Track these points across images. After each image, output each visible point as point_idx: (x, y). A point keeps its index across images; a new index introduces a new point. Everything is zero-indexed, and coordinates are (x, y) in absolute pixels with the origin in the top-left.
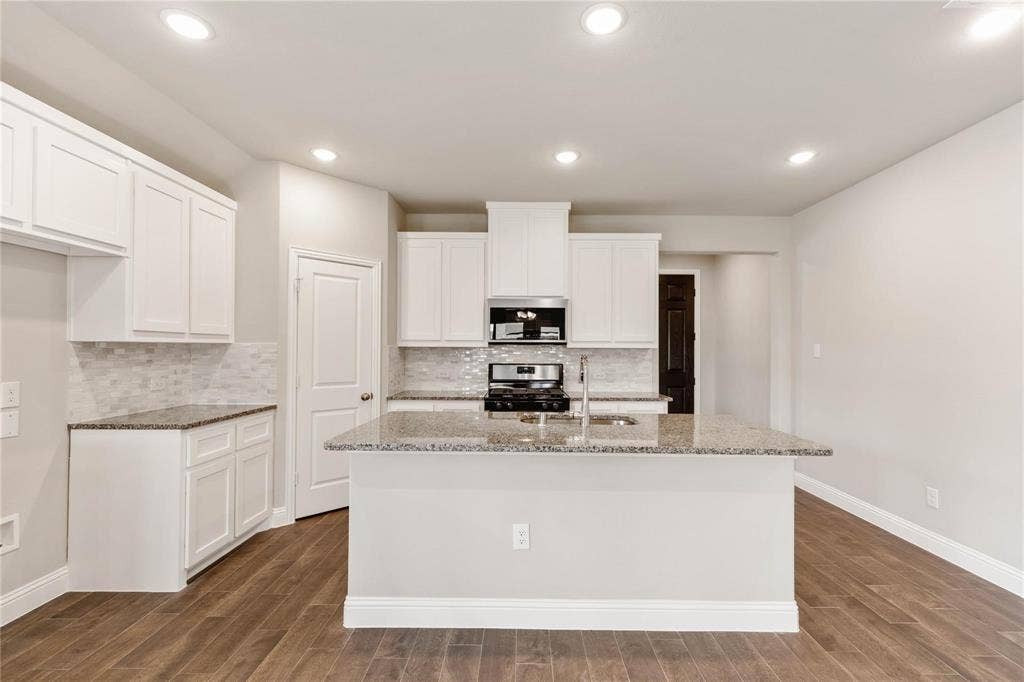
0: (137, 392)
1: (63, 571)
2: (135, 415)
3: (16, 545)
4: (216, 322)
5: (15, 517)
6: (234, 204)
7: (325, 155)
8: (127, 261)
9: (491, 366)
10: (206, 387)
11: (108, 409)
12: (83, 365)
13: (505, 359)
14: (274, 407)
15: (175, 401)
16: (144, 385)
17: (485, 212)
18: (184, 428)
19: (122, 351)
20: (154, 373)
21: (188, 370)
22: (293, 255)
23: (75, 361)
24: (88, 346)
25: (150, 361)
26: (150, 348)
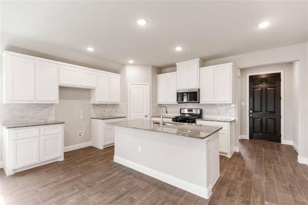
0: (103, 113)
1: (90, 142)
2: (103, 117)
3: (83, 136)
4: (116, 99)
5: (83, 131)
6: (120, 75)
7: (131, 62)
8: (96, 89)
9: (181, 109)
10: (117, 112)
11: (98, 116)
12: (93, 108)
13: (186, 107)
14: (126, 117)
15: (111, 115)
16: (105, 111)
17: (176, 66)
18: (102, 119)
19: (101, 105)
20: (107, 109)
21: (114, 109)
22: (129, 84)
23: (92, 107)
24: (94, 104)
25: (106, 107)
26: (106, 105)
